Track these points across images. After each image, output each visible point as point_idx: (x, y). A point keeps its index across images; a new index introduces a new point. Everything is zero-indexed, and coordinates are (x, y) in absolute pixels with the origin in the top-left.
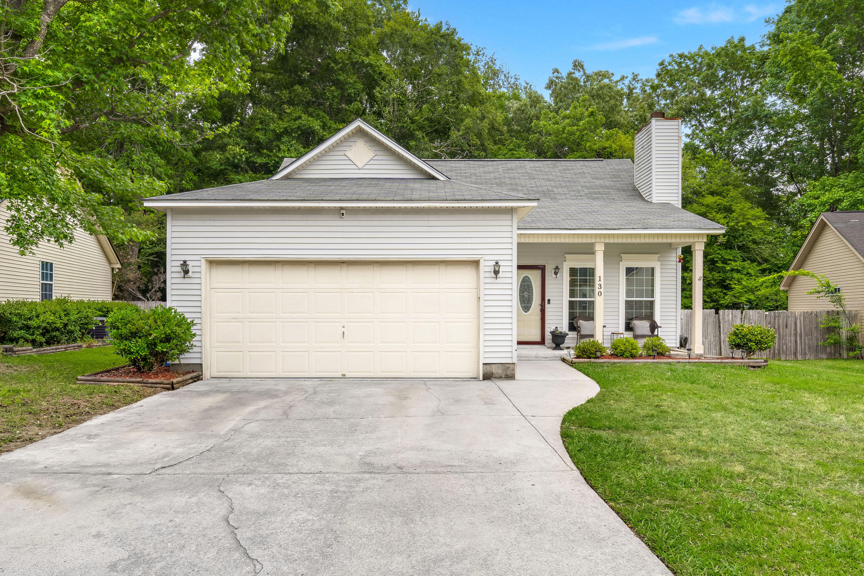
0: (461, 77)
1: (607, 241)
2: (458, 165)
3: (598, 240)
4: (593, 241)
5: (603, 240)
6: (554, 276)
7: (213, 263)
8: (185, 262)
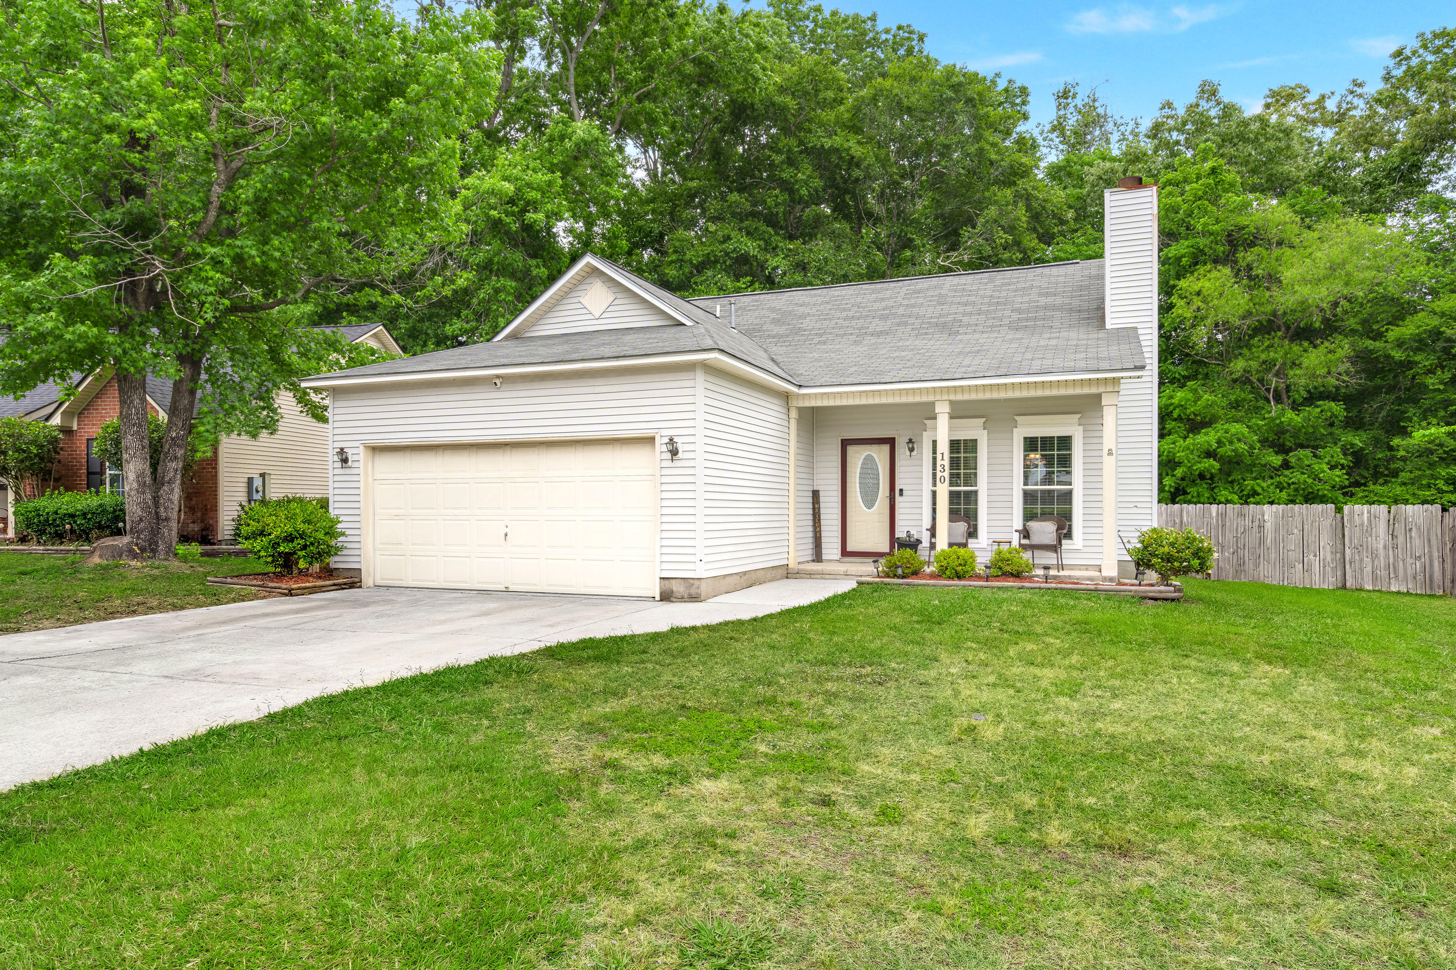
0: (983, 144)
1: (952, 397)
2: (844, 293)
3: (938, 397)
4: (931, 398)
5: (945, 397)
6: (908, 453)
7: (377, 450)
8: (342, 449)
